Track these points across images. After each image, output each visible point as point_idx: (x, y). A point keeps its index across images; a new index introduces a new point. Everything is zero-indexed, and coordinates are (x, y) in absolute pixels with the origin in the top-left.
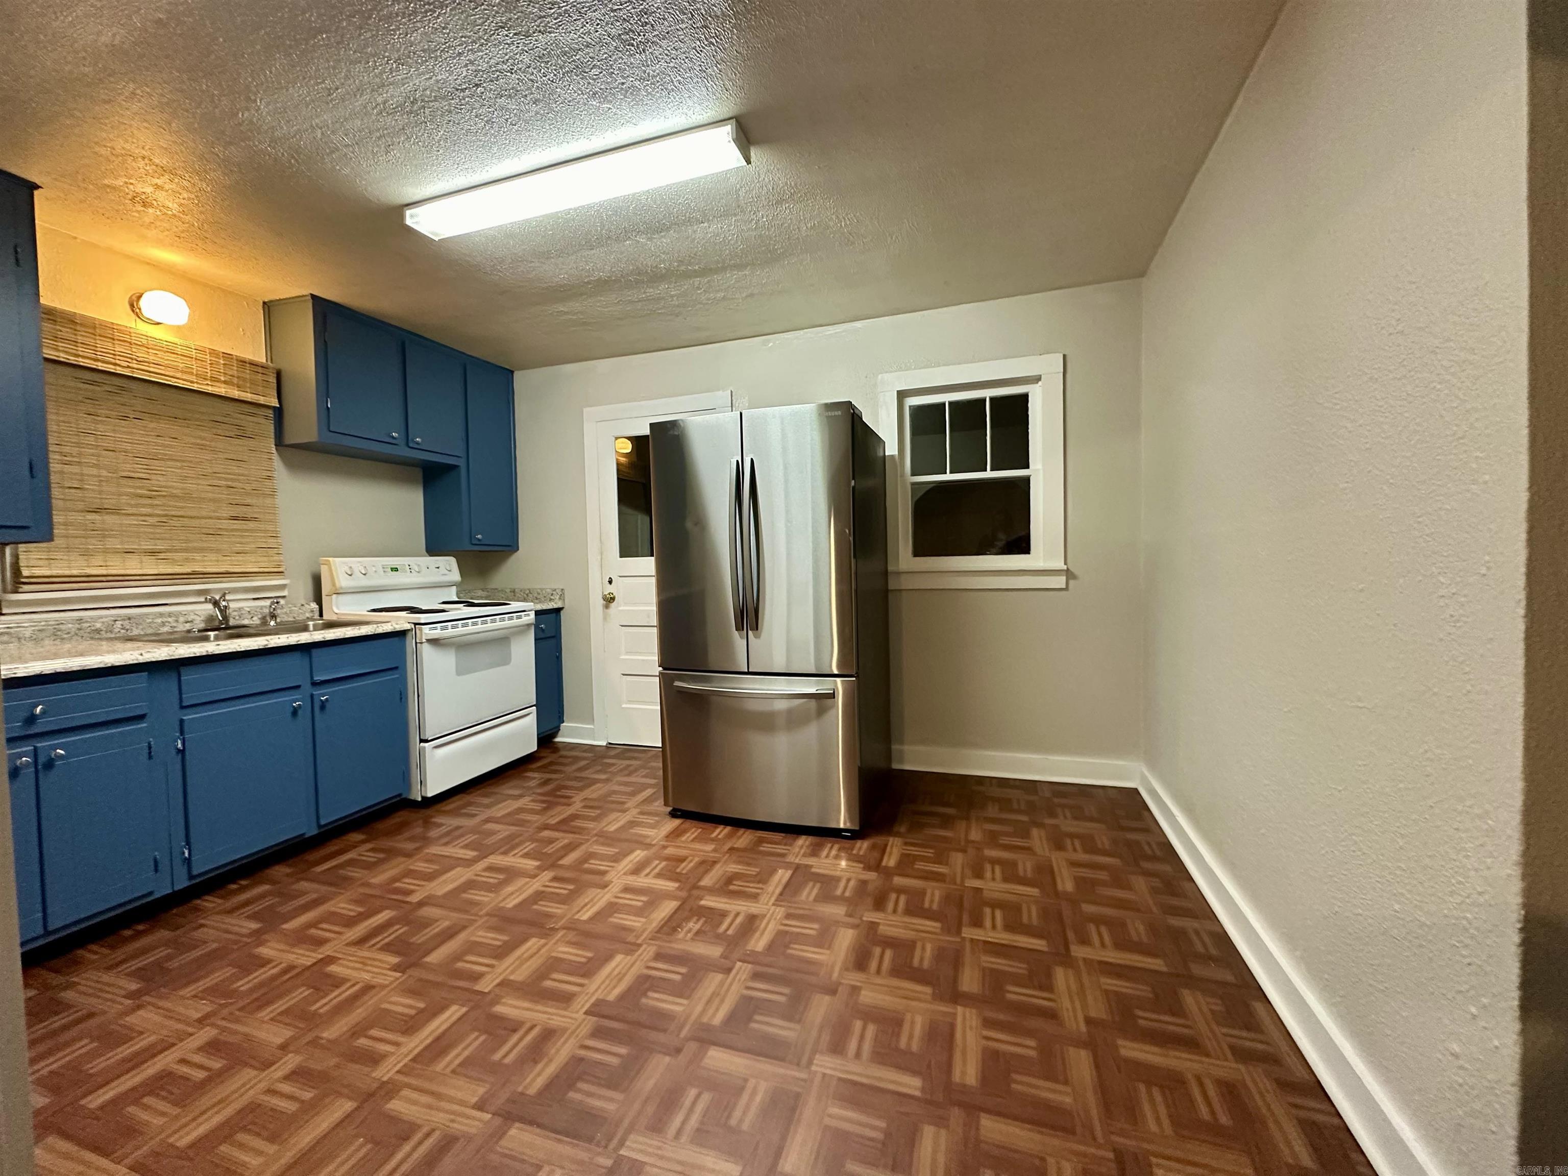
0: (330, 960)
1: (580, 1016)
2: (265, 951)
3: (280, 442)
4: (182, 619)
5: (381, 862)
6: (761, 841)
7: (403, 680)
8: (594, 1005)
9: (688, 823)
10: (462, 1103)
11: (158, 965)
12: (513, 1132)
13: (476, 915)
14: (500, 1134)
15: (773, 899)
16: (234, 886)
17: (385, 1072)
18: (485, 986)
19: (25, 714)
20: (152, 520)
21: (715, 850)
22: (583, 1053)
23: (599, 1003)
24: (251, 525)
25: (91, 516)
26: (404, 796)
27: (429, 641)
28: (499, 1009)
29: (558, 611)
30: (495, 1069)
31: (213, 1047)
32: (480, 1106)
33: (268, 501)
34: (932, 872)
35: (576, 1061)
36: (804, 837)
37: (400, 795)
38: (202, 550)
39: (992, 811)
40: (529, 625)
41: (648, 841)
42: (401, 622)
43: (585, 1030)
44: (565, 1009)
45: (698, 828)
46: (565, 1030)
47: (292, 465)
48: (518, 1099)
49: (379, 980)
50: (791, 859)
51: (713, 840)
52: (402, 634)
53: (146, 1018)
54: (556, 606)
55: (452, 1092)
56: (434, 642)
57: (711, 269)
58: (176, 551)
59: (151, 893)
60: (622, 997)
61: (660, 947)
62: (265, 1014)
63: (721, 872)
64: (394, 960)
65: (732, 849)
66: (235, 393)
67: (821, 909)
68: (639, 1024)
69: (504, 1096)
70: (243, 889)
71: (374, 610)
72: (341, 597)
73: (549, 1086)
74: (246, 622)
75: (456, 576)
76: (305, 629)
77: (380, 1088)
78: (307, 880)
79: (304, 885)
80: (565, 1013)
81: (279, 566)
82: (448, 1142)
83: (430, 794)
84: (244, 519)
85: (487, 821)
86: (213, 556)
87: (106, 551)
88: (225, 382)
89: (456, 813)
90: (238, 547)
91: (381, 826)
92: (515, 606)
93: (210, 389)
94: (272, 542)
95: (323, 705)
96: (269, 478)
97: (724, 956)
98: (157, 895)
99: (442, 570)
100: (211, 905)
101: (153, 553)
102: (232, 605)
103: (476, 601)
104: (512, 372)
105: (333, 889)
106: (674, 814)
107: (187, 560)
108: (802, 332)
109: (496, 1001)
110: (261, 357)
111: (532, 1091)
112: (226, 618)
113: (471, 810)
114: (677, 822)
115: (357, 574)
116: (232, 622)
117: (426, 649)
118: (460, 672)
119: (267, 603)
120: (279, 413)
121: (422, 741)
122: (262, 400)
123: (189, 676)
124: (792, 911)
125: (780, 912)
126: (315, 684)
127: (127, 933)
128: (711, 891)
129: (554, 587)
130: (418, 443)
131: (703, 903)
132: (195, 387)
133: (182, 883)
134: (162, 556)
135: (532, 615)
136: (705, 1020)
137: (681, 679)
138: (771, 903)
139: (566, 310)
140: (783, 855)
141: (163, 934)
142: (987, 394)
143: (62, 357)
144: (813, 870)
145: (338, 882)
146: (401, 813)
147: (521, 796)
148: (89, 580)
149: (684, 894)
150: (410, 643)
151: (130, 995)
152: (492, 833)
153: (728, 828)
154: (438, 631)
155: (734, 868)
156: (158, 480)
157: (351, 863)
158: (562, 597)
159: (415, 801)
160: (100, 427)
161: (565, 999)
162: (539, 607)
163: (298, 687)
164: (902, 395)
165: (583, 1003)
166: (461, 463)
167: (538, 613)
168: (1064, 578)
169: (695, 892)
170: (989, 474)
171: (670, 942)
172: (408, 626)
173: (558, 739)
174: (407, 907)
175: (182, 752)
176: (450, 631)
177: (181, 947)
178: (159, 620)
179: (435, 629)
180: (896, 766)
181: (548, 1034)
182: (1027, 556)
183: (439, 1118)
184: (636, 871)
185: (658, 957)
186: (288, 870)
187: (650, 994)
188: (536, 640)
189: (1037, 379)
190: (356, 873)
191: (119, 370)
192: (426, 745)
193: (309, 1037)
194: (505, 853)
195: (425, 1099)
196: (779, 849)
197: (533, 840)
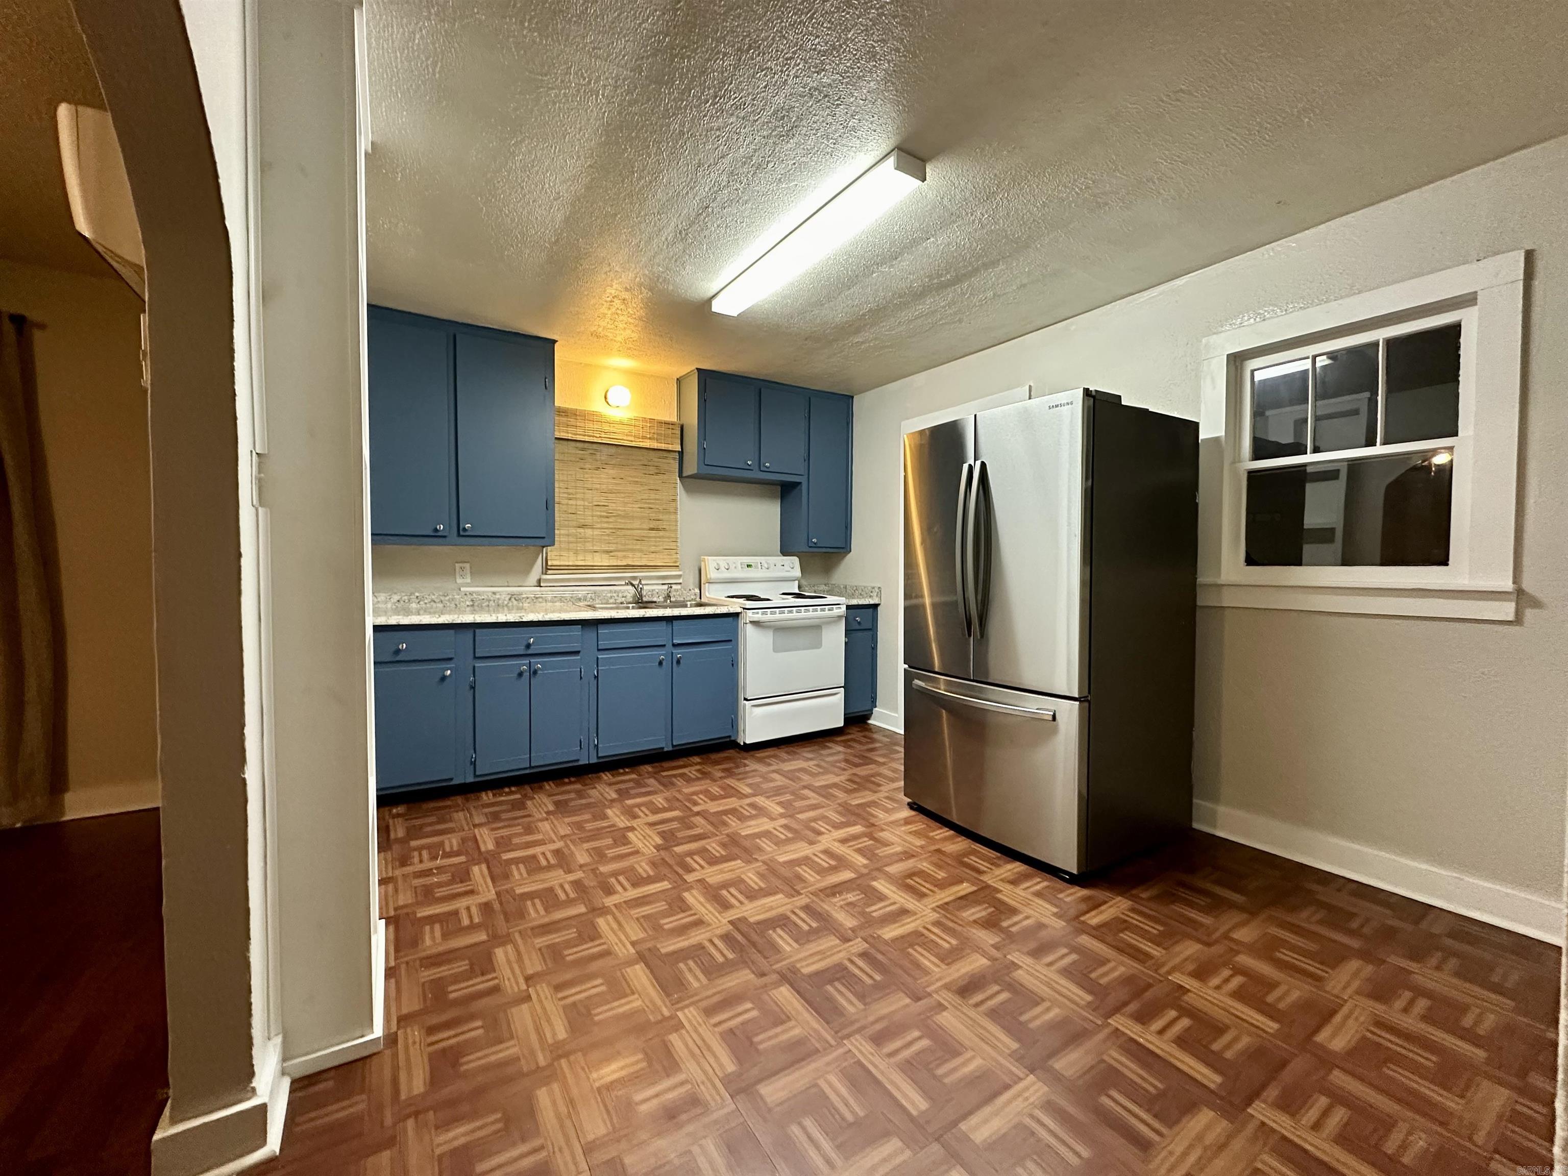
0: (632, 829)
1: (725, 921)
2: (609, 812)
3: (680, 476)
4: (620, 595)
5: (698, 779)
6: (974, 852)
7: (735, 650)
8: (739, 919)
9: (921, 817)
10: (627, 937)
11: (566, 802)
12: (637, 967)
13: (720, 832)
14: (630, 963)
15: (934, 905)
16: (621, 771)
17: (610, 901)
18: (690, 878)
19: (525, 643)
20: (608, 531)
21: (922, 847)
22: (707, 944)
23: (743, 920)
24: (661, 533)
25: (581, 530)
26: (733, 738)
27: (751, 622)
28: (686, 895)
29: (876, 606)
30: (658, 928)
31: (557, 852)
32: (633, 944)
33: (672, 517)
34: (1139, 950)
35: (701, 947)
36: (1018, 864)
37: (730, 737)
38: (632, 550)
39: (1306, 917)
40: (840, 617)
41: (873, 820)
42: (735, 606)
43: (719, 932)
44: (720, 913)
45: (924, 823)
46: (709, 925)
47: (688, 490)
48: (653, 951)
49: (645, 850)
50: (985, 878)
51: (928, 837)
52: (737, 615)
53: (545, 826)
54: (872, 602)
55: (628, 929)
56: (755, 623)
57: (965, 275)
58: (619, 551)
59: (578, 760)
60: (759, 923)
61: (813, 901)
62: (586, 846)
63: (911, 865)
64: (659, 841)
65: (938, 851)
66: (655, 445)
67: (974, 931)
68: (754, 944)
69: (649, 945)
70: (625, 774)
71: (729, 597)
72: (711, 585)
73: (674, 953)
74: (655, 599)
75: (797, 573)
76: (686, 606)
77: (600, 909)
78: (655, 778)
79: (652, 781)
80: (717, 914)
81: (676, 562)
82: (607, 953)
83: (748, 742)
84: (658, 530)
85: (774, 771)
86: (638, 554)
87: (585, 551)
88: (650, 438)
89: (761, 760)
90: (653, 549)
91: (714, 756)
92: (831, 599)
93: (641, 445)
94: (673, 546)
95: (678, 662)
96: (674, 500)
97: (853, 930)
98: (581, 763)
99: (787, 568)
100: (606, 778)
101: (608, 552)
102: (645, 587)
103: (807, 594)
104: (852, 397)
105: (662, 788)
106: (911, 806)
107: (625, 557)
108: (1109, 306)
109: (688, 889)
110: (674, 419)
111: (663, 951)
112: (641, 596)
113: (772, 761)
114: (913, 813)
115: (723, 569)
116: (645, 599)
117: (749, 627)
118: (776, 650)
119: (666, 587)
120: (681, 453)
121: (746, 699)
122: (670, 447)
123: (603, 631)
124: (944, 920)
125: (935, 916)
126: (674, 645)
127: (566, 780)
128: (890, 878)
129: (873, 585)
130: (767, 467)
131: (875, 884)
132: (633, 444)
133: (594, 760)
134: (612, 554)
135: (844, 608)
136: (798, 966)
137: (920, 678)
138: (931, 906)
139: (861, 340)
140: (979, 872)
141: (578, 786)
142: (1381, 335)
143: (570, 436)
144: (999, 896)
145: (667, 784)
146: (731, 751)
147: (811, 759)
148: (577, 568)
149: (865, 871)
150: (741, 621)
151: (548, 813)
152: (772, 780)
153: (952, 832)
154: (760, 615)
155: (925, 866)
156: (612, 506)
157: (682, 775)
158: (879, 595)
159: (739, 744)
160: (586, 476)
161: (725, 906)
162: (854, 602)
163: (664, 646)
164: (1236, 361)
165: (733, 914)
166: (803, 480)
167: (849, 607)
168: (1513, 605)
169: (875, 873)
170: (1379, 450)
171: (823, 901)
172: (739, 610)
173: (870, 722)
174: (689, 813)
175: (596, 677)
176: (768, 616)
177: (580, 795)
178: (609, 595)
179: (758, 613)
180: (1196, 825)
181: (699, 923)
182: (1445, 567)
183: (612, 938)
184: (844, 841)
185: (807, 908)
186: (650, 769)
187: (779, 930)
188: (846, 630)
189: (1469, 300)
190: (679, 782)
191: (596, 440)
192: (746, 702)
193: (594, 867)
194: (768, 797)
195: (615, 926)
196: (982, 865)
197: (793, 793)
